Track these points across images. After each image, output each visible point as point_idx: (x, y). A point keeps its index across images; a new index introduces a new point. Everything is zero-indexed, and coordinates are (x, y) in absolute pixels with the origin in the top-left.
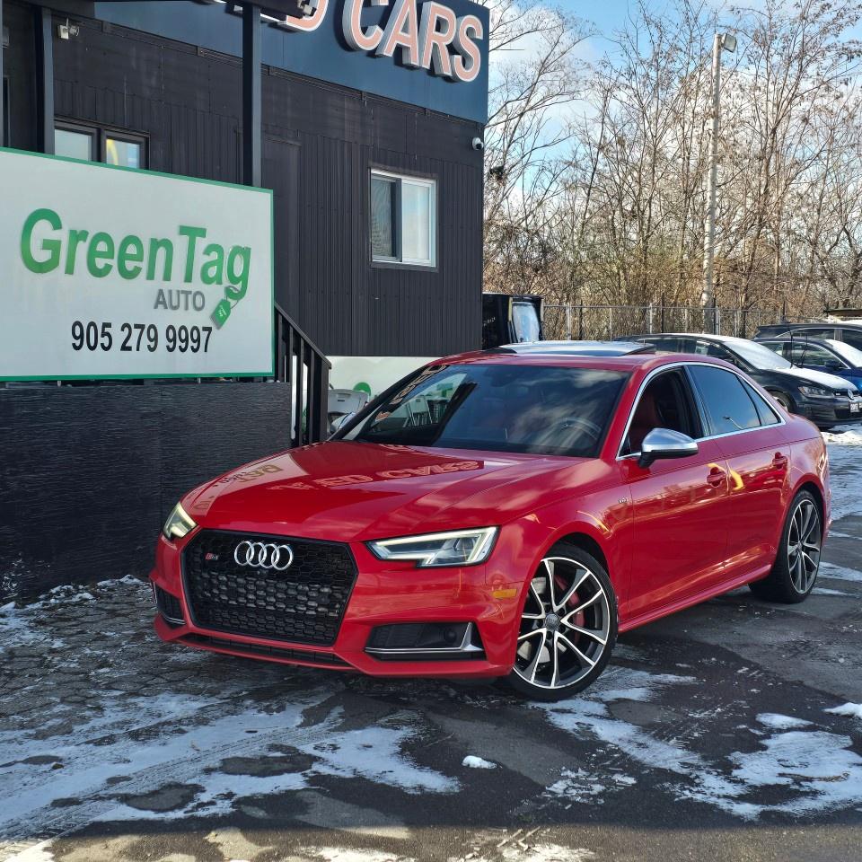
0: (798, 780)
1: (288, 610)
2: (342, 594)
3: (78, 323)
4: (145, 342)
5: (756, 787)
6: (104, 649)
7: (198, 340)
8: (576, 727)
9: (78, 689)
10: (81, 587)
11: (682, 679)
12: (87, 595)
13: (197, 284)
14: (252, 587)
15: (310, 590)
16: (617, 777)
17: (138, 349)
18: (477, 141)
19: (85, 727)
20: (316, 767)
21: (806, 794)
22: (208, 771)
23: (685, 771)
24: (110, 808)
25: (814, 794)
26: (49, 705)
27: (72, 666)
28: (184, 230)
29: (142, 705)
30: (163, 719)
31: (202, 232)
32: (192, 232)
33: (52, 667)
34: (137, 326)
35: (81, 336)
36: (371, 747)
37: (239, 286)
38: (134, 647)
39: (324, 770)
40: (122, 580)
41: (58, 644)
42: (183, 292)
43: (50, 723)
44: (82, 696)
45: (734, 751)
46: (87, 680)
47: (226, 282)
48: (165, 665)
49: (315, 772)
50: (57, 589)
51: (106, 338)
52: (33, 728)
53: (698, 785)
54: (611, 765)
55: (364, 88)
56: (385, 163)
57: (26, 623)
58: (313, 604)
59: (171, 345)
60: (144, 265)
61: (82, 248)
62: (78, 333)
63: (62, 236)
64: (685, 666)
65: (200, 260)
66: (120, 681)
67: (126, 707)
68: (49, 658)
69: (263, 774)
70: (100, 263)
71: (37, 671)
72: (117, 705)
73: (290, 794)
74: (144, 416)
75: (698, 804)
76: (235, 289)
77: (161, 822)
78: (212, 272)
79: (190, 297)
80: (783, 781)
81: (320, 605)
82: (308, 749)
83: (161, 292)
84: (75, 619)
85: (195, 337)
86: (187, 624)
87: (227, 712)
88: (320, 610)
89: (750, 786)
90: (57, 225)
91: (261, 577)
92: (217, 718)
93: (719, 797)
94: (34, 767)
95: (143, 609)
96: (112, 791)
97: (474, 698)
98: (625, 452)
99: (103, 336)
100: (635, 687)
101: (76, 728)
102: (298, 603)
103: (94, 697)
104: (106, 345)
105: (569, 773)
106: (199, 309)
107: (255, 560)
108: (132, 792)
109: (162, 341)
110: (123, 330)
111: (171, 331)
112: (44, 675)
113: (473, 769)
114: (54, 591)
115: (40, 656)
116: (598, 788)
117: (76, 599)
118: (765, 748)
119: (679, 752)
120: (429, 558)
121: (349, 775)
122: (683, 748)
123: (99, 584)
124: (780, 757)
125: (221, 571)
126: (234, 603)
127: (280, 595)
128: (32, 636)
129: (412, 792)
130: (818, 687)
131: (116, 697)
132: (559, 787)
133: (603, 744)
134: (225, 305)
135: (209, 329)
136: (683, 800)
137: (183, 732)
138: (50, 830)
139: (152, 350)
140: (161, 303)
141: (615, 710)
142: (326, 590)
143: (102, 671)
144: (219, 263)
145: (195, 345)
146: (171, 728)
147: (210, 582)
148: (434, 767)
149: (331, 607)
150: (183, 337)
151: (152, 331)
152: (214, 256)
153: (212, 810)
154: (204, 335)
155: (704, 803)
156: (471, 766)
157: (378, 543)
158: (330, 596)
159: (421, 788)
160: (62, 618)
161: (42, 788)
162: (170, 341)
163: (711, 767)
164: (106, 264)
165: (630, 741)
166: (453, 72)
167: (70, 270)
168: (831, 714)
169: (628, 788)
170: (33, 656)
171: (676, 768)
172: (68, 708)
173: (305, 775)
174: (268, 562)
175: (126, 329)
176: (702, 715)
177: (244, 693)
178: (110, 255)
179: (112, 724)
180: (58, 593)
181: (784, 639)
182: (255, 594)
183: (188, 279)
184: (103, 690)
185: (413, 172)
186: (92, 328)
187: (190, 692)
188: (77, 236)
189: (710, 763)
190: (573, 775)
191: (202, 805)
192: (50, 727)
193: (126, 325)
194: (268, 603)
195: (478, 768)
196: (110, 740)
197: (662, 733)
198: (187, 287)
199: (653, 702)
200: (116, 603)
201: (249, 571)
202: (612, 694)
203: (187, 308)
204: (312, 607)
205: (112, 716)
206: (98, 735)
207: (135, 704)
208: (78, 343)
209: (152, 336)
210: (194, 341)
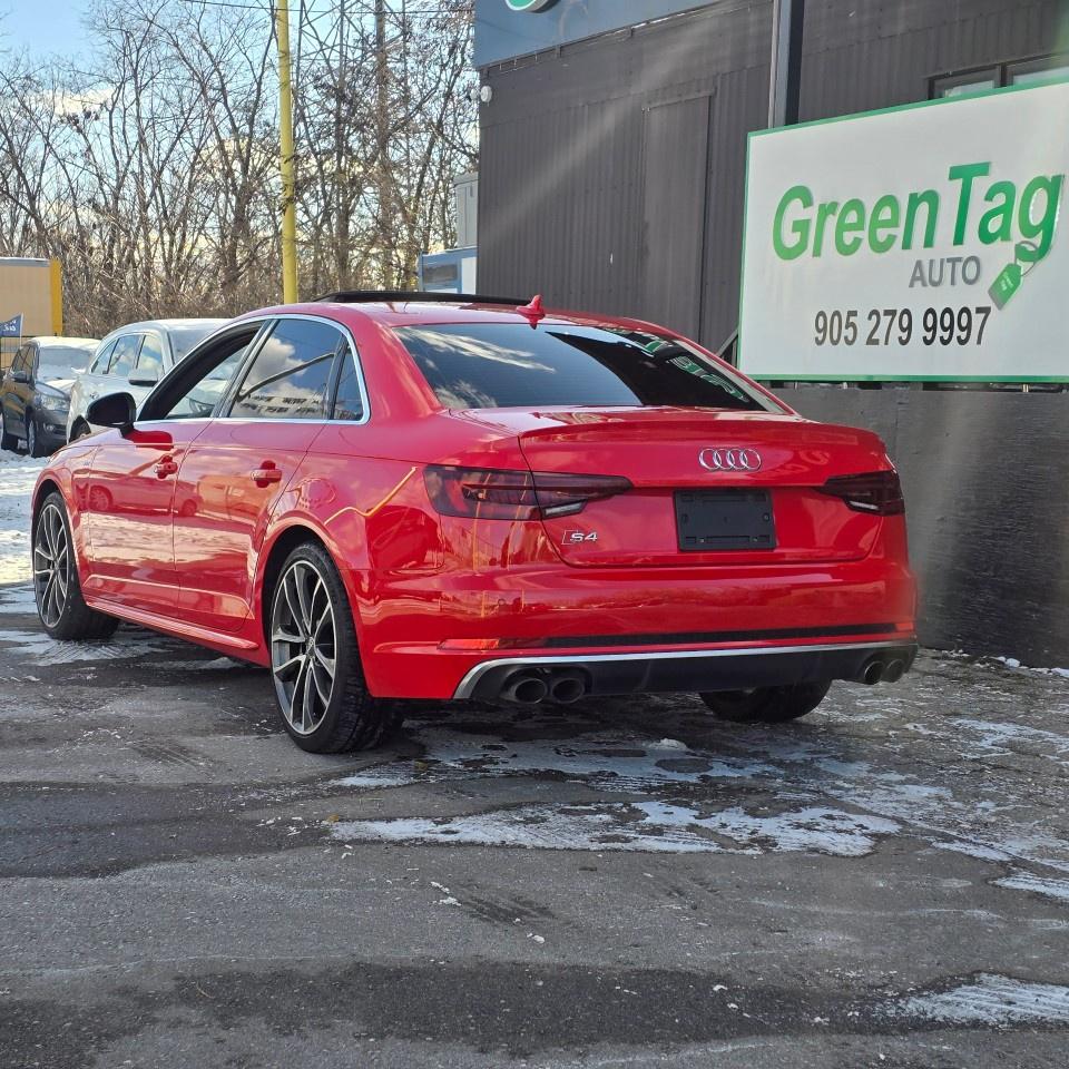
3: (822, 314)
4: (896, 332)
7: (969, 327)
13: (970, 247)
17: (886, 343)
28: (955, 173)
31: (983, 169)
32: (967, 172)
34: (887, 313)
35: (825, 329)
37: (1039, 240)
42: (950, 260)
47: (1017, 237)
51: (853, 329)
59: (929, 337)
60: (900, 232)
61: (832, 221)
62: (821, 325)
63: (812, 214)
65: (978, 210)
70: (849, 237)
76: (1033, 245)
79: (959, 266)
83: (919, 264)
85: (964, 323)
99: (847, 327)
104: (850, 338)
106: (971, 282)
109: (918, 331)
110: (870, 318)
111: (930, 316)
134: (1012, 271)
135: (985, 311)
139: (903, 342)
140: (918, 279)
144: (1006, 210)
145: (963, 335)
150: (947, 324)
151: (905, 317)
152: (1000, 200)
154: (977, 319)
162: (928, 329)
164: (855, 238)
167: (816, 252)
175: (874, 317)
178: (859, 226)
183: (959, 240)
186: (836, 318)
188: (827, 210)
193: (875, 312)
198: (959, 252)
203: (953, 283)
208: (820, 336)
209: (905, 325)
210: (962, 329)
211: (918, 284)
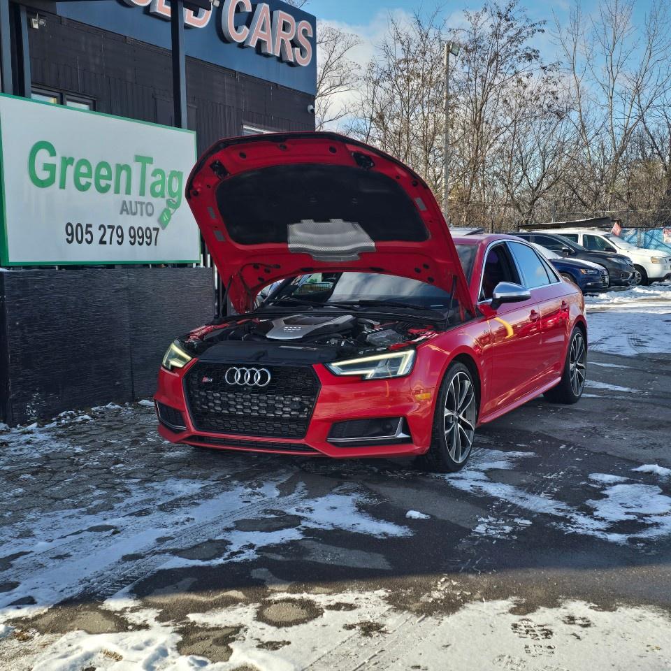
0: (641, 516)
1: (269, 415)
2: (309, 401)
3: (69, 224)
4: (115, 238)
5: (614, 522)
6: (114, 451)
7: (150, 237)
8: (471, 488)
9: (106, 479)
10: (80, 412)
11: (527, 454)
12: (87, 417)
13: (148, 198)
14: (240, 400)
15: (285, 400)
16: (518, 521)
17: (111, 243)
18: (311, 107)
19: (122, 505)
20: (304, 523)
21: (652, 525)
22: (228, 530)
23: (561, 514)
24: (168, 560)
25: (657, 525)
26: (88, 491)
27: (95, 463)
28: (138, 158)
29: (157, 487)
30: (179, 496)
31: (150, 160)
32: (143, 160)
33: (81, 465)
34: (109, 227)
35: (72, 234)
36: (336, 508)
37: (176, 199)
38: (134, 449)
39: (311, 525)
40: (107, 406)
41: (78, 449)
42: (139, 203)
43: (95, 503)
44: (112, 483)
45: (588, 499)
46: (109, 472)
47: (167, 197)
48: (162, 461)
49: (305, 527)
50: (64, 413)
51: (89, 235)
52: (83, 507)
53: (575, 523)
54: (509, 512)
55: (237, 69)
56: (253, 122)
57: (50, 437)
58: (287, 409)
59: (133, 240)
60: (112, 183)
61: (70, 170)
62: (70, 231)
63: (56, 161)
64: (523, 445)
65: (150, 180)
66: (134, 472)
67: (146, 490)
68: (77, 459)
69: (269, 530)
70: (83, 181)
71: (70, 468)
72: (140, 489)
73: (293, 543)
74: (117, 291)
75: (581, 535)
76: (174, 201)
77: (209, 567)
78: (158, 189)
79: (144, 206)
80: (631, 517)
81: (293, 410)
82: (292, 511)
83: (124, 203)
84: (84, 433)
85: (148, 235)
86: (189, 429)
87: (223, 489)
88: (292, 413)
89: (611, 522)
90: (53, 153)
91: (247, 392)
92: (217, 494)
93: (594, 530)
94: (98, 534)
95: (131, 424)
96: (163, 547)
97: (392, 473)
98: (482, 299)
99: (86, 234)
100: (499, 460)
101: (116, 506)
102: (276, 409)
103: (120, 484)
104: (89, 240)
105: (483, 519)
106: (150, 215)
107: (242, 380)
108: (179, 547)
109: (127, 238)
110: (100, 229)
111: (132, 230)
112: (77, 471)
113: (415, 519)
114: (62, 415)
115: (69, 458)
116: (508, 529)
117: (79, 419)
118: (607, 496)
119: (551, 502)
120: (370, 373)
121: (330, 528)
122: (552, 499)
123: (93, 409)
124: (620, 501)
125: (215, 390)
126: (226, 412)
127: (261, 405)
128: (58, 445)
129: (380, 537)
130: (618, 455)
131: (136, 483)
132: (481, 529)
133: (497, 499)
135: (157, 229)
136: (569, 534)
137: (197, 504)
138: (128, 577)
139: (120, 243)
141: (493, 475)
142: (297, 399)
143: (118, 466)
144: (162, 182)
145: (149, 241)
146: (187, 502)
147: (206, 398)
148: (388, 520)
149: (301, 411)
150: (140, 235)
151: (119, 231)
152: (159, 177)
153: (243, 557)
154: (154, 233)
155: (585, 535)
156: (413, 518)
157: (334, 364)
158: (300, 403)
159: (385, 534)
160: (73, 433)
161: (110, 548)
162: (132, 237)
163: (578, 510)
164: (87, 182)
165: (513, 496)
166: (295, 59)
167: (62, 186)
168: (637, 472)
169: (528, 527)
170: (64, 459)
171: (554, 512)
172: (104, 492)
173: (299, 529)
174: (252, 381)
175: (102, 229)
176: (552, 476)
177: (228, 476)
178: (89, 175)
179: (141, 502)
180: (65, 416)
181: (577, 426)
182: (242, 405)
183: (142, 193)
184: (124, 479)
185: (270, 128)
186: (79, 228)
187: (188, 478)
188: (67, 161)
189: (575, 508)
190: (487, 521)
191: (233, 554)
192: (96, 506)
193: (102, 226)
194: (252, 411)
195: (418, 519)
196: (145, 512)
197: (533, 489)
198: (142, 199)
199: (515, 470)
200: (109, 421)
201: (237, 389)
202: (485, 466)
203: (142, 215)
204: (287, 412)
205: (138, 496)
206: (134, 510)
207: (151, 487)
208: (70, 238)
209: (120, 234)
210: (148, 238)
211: (124, 213)
